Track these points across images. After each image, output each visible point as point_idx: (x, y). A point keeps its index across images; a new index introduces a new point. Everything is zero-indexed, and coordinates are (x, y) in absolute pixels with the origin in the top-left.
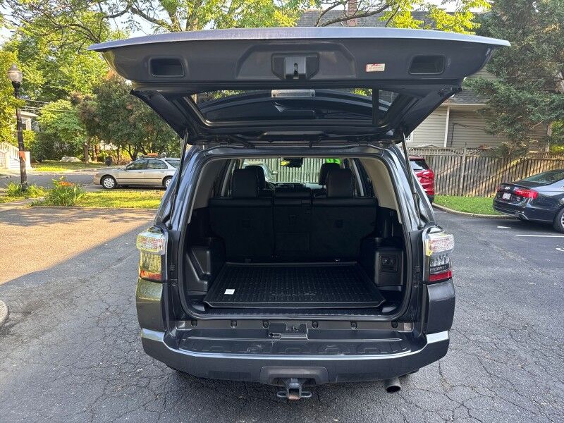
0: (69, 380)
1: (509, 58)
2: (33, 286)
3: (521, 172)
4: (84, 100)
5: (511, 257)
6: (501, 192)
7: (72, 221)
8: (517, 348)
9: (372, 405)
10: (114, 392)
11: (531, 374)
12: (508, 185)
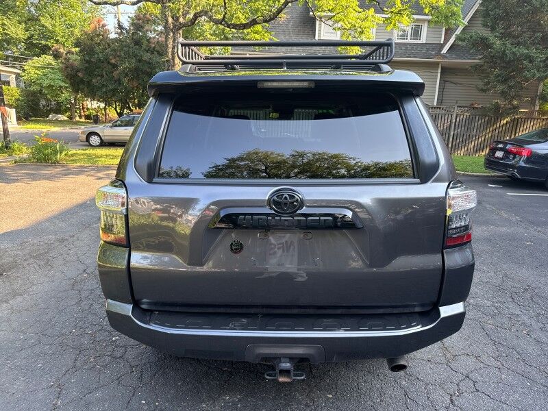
0: (37, 350)
1: (506, 11)
2: (7, 246)
3: (510, 131)
4: (66, 54)
5: (505, 215)
6: (493, 150)
7: (59, 178)
8: (520, 313)
9: (369, 377)
10: (86, 363)
11: (538, 341)
12: (501, 143)
